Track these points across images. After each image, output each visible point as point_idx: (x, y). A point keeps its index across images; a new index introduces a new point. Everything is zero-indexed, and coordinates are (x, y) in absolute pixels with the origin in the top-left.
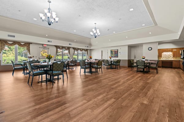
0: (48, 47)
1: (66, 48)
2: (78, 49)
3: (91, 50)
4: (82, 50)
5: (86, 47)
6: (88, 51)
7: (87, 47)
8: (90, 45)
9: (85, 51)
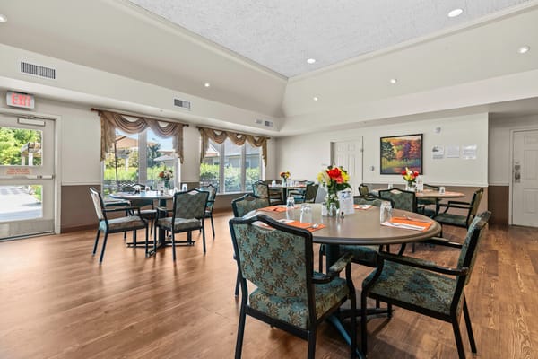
0: (45, 111)
1: (163, 125)
2: (225, 133)
3: (278, 140)
4: (240, 138)
5: (259, 122)
6: (270, 144)
7: (267, 124)
8: (280, 115)
9: (256, 143)
